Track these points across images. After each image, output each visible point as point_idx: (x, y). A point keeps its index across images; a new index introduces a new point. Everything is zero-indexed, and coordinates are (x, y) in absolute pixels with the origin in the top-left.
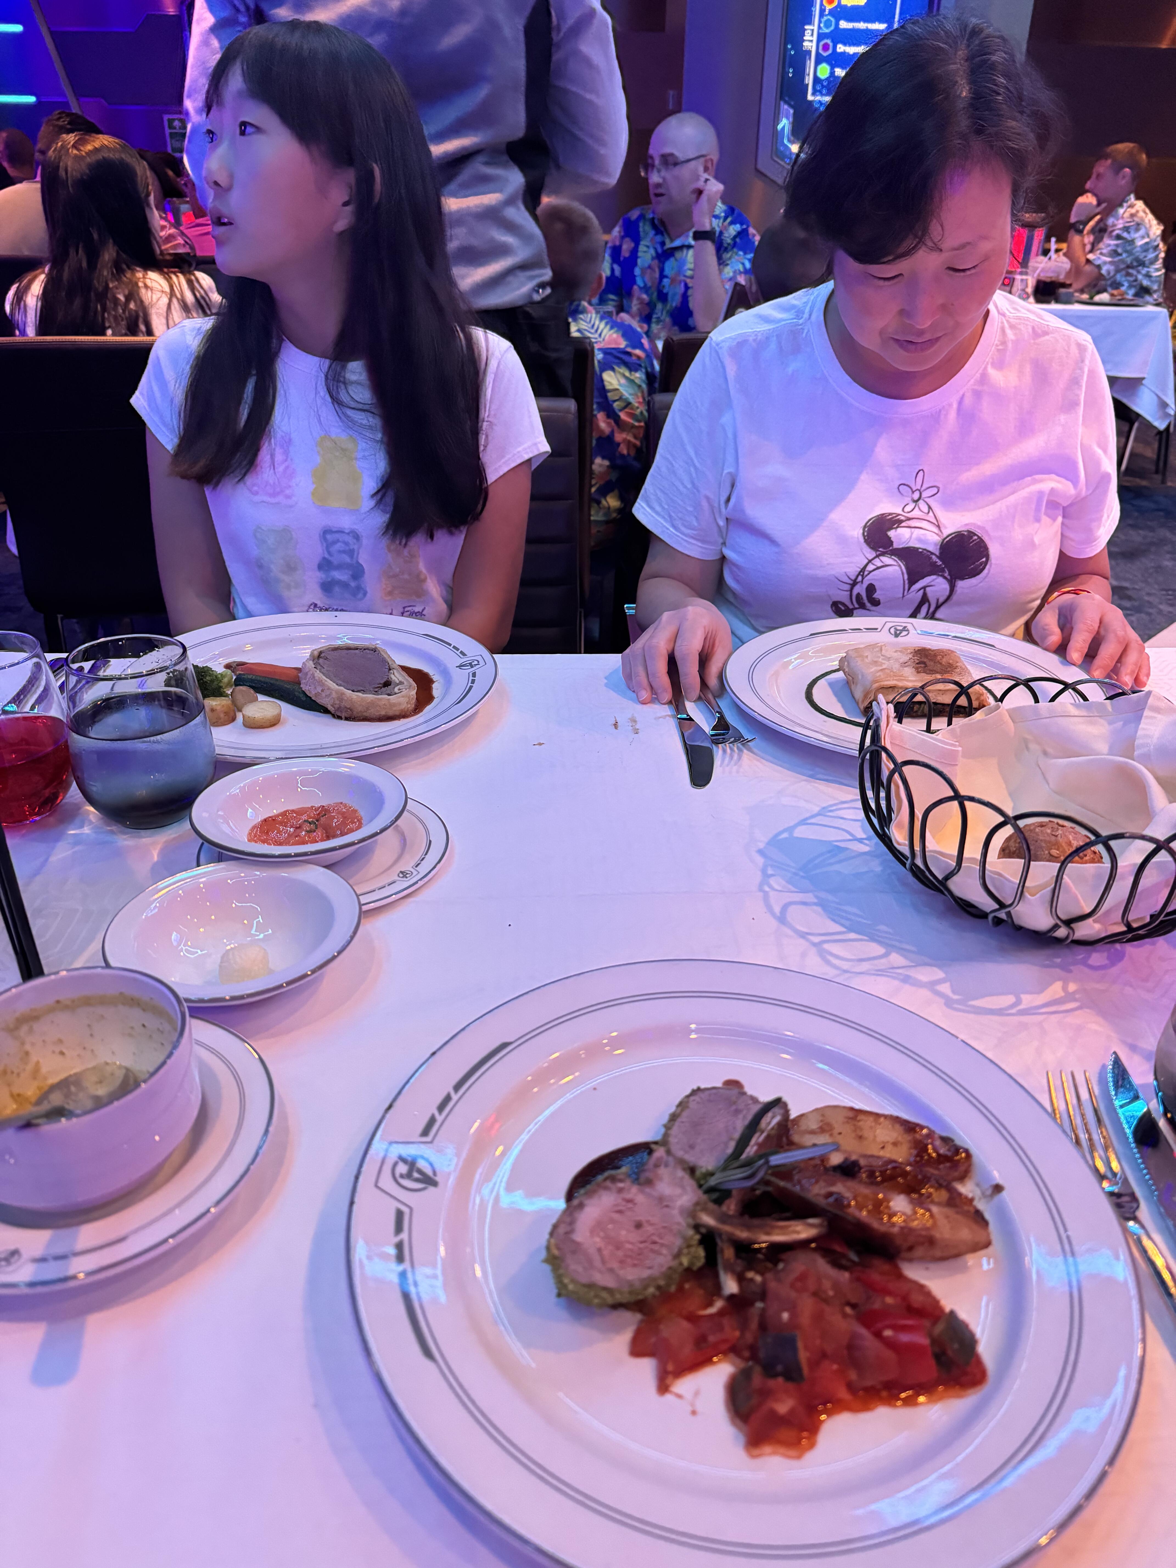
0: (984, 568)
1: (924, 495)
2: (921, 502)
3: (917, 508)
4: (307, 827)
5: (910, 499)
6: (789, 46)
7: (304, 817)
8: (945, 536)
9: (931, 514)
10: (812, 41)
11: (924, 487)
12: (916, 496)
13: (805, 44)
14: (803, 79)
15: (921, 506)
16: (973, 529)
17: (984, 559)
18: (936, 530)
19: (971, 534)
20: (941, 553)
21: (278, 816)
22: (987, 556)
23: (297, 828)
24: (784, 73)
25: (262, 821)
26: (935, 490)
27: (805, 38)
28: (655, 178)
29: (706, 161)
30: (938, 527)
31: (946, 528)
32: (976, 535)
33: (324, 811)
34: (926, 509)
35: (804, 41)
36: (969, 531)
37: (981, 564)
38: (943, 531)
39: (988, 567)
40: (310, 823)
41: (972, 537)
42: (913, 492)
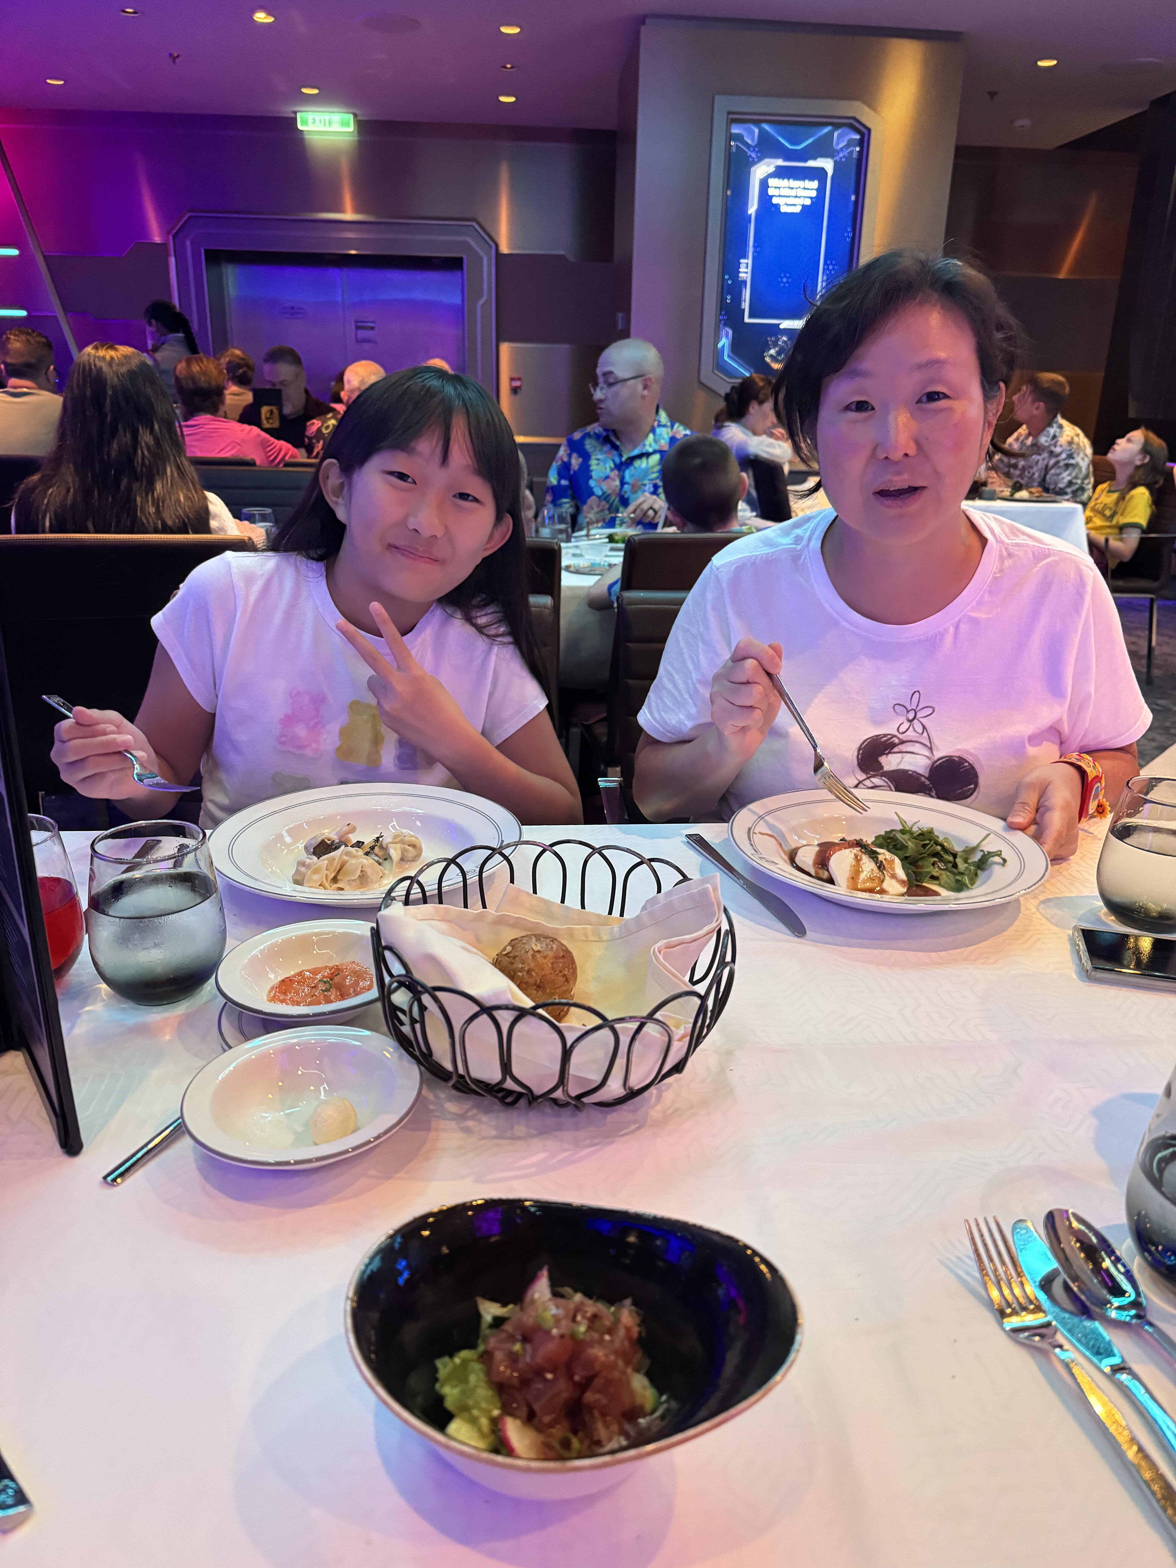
0: (972, 794)
1: (919, 715)
2: (915, 721)
3: (911, 728)
4: (322, 987)
5: (905, 718)
6: (727, 277)
7: (319, 977)
8: (936, 759)
9: (925, 734)
10: (746, 273)
11: (920, 707)
12: (911, 716)
13: (741, 275)
14: (740, 304)
15: (915, 726)
16: (965, 756)
17: (972, 786)
18: (927, 753)
19: (962, 760)
20: (930, 775)
21: (294, 976)
22: (976, 785)
23: (312, 987)
24: (723, 300)
25: (280, 982)
26: (930, 711)
27: (740, 270)
28: (598, 395)
29: (646, 380)
30: (931, 749)
31: (938, 750)
32: (966, 761)
33: (337, 971)
34: (920, 730)
35: (739, 272)
36: (960, 757)
37: (969, 789)
38: (935, 753)
39: (975, 794)
40: (325, 982)
41: (963, 763)
42: (908, 712)
